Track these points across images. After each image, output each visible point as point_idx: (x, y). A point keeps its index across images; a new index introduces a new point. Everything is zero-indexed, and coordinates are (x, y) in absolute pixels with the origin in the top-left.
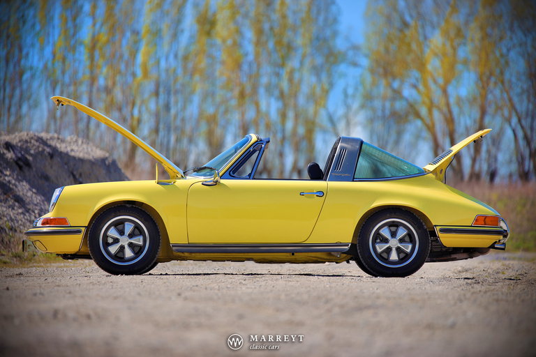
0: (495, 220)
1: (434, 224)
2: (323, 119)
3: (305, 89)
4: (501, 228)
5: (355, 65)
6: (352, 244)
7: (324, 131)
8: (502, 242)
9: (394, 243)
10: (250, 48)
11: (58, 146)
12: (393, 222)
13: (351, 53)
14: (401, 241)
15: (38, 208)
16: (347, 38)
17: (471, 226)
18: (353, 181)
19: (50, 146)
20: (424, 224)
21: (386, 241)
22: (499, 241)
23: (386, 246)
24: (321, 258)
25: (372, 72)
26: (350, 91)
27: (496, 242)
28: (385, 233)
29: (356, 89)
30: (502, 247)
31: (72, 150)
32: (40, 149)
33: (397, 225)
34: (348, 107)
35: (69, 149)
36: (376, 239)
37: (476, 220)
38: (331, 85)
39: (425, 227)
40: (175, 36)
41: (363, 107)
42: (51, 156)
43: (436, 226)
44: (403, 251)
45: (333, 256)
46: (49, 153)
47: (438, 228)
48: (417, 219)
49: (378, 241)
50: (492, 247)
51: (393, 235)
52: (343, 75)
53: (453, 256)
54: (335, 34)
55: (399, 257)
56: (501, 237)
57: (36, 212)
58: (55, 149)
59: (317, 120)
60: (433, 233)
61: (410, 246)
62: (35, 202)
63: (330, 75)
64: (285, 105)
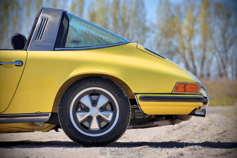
0: (195, 87)
1: (134, 92)
4: (201, 94)
6: (52, 113)
8: (202, 108)
9: (94, 112)
12: (94, 90)
13: (152, 28)
14: (103, 109)
16: (150, 22)
17: (171, 94)
18: (54, 50)
20: (124, 92)
21: (86, 109)
22: (200, 107)
23: (87, 115)
24: (22, 128)
27: (196, 109)
28: (86, 101)
30: (203, 113)
33: (97, 94)
36: (77, 108)
37: (176, 88)
39: (126, 95)
43: (136, 94)
44: (104, 120)
45: (37, 125)
47: (138, 96)
48: (118, 87)
49: (79, 110)
50: (193, 113)
51: (94, 103)
53: (155, 123)
55: (100, 125)
56: (201, 104)
60: (134, 102)
61: (111, 115)
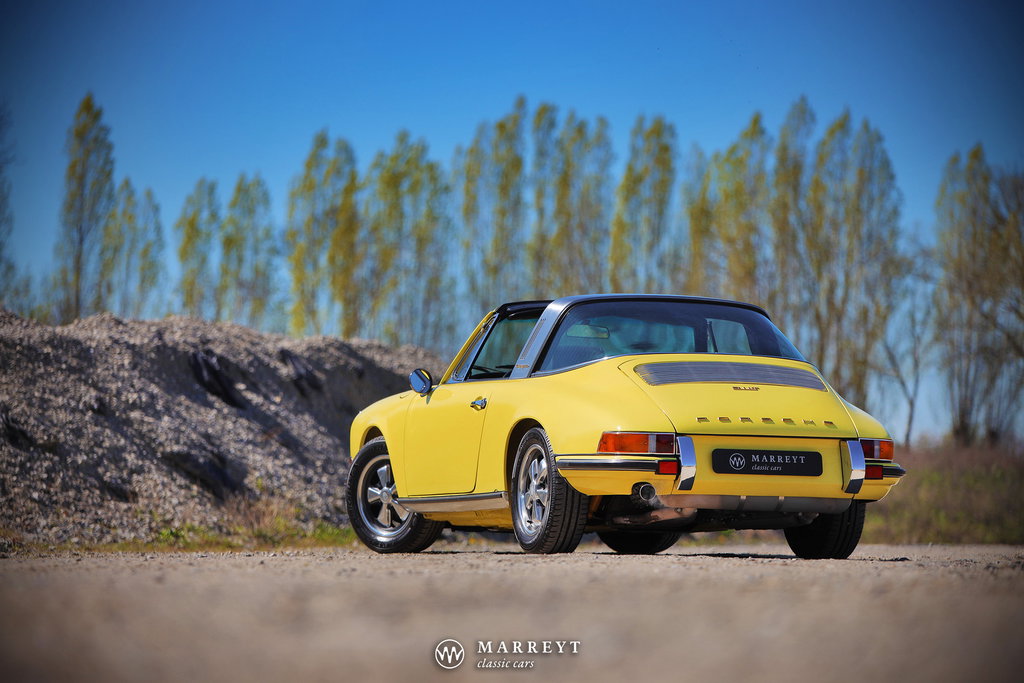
2: (878, 354)
3: (852, 311)
5: (926, 278)
7: (881, 373)
10: (768, 252)
11: (377, 358)
13: (919, 262)
15: (322, 457)
16: (914, 240)
19: (362, 359)
25: (951, 289)
26: (919, 316)
29: (928, 313)
31: (401, 366)
32: (342, 362)
34: (917, 339)
35: (396, 364)
38: (891, 308)
40: (657, 232)
41: (937, 339)
42: (360, 374)
46: (356, 369)
52: (909, 293)
54: (895, 234)
57: (319, 463)
58: (370, 364)
59: (871, 358)
62: (319, 448)
63: (889, 294)
64: (823, 335)
